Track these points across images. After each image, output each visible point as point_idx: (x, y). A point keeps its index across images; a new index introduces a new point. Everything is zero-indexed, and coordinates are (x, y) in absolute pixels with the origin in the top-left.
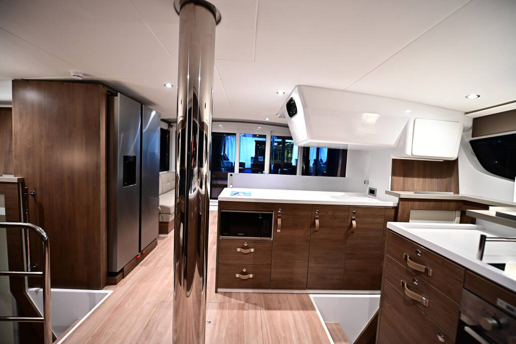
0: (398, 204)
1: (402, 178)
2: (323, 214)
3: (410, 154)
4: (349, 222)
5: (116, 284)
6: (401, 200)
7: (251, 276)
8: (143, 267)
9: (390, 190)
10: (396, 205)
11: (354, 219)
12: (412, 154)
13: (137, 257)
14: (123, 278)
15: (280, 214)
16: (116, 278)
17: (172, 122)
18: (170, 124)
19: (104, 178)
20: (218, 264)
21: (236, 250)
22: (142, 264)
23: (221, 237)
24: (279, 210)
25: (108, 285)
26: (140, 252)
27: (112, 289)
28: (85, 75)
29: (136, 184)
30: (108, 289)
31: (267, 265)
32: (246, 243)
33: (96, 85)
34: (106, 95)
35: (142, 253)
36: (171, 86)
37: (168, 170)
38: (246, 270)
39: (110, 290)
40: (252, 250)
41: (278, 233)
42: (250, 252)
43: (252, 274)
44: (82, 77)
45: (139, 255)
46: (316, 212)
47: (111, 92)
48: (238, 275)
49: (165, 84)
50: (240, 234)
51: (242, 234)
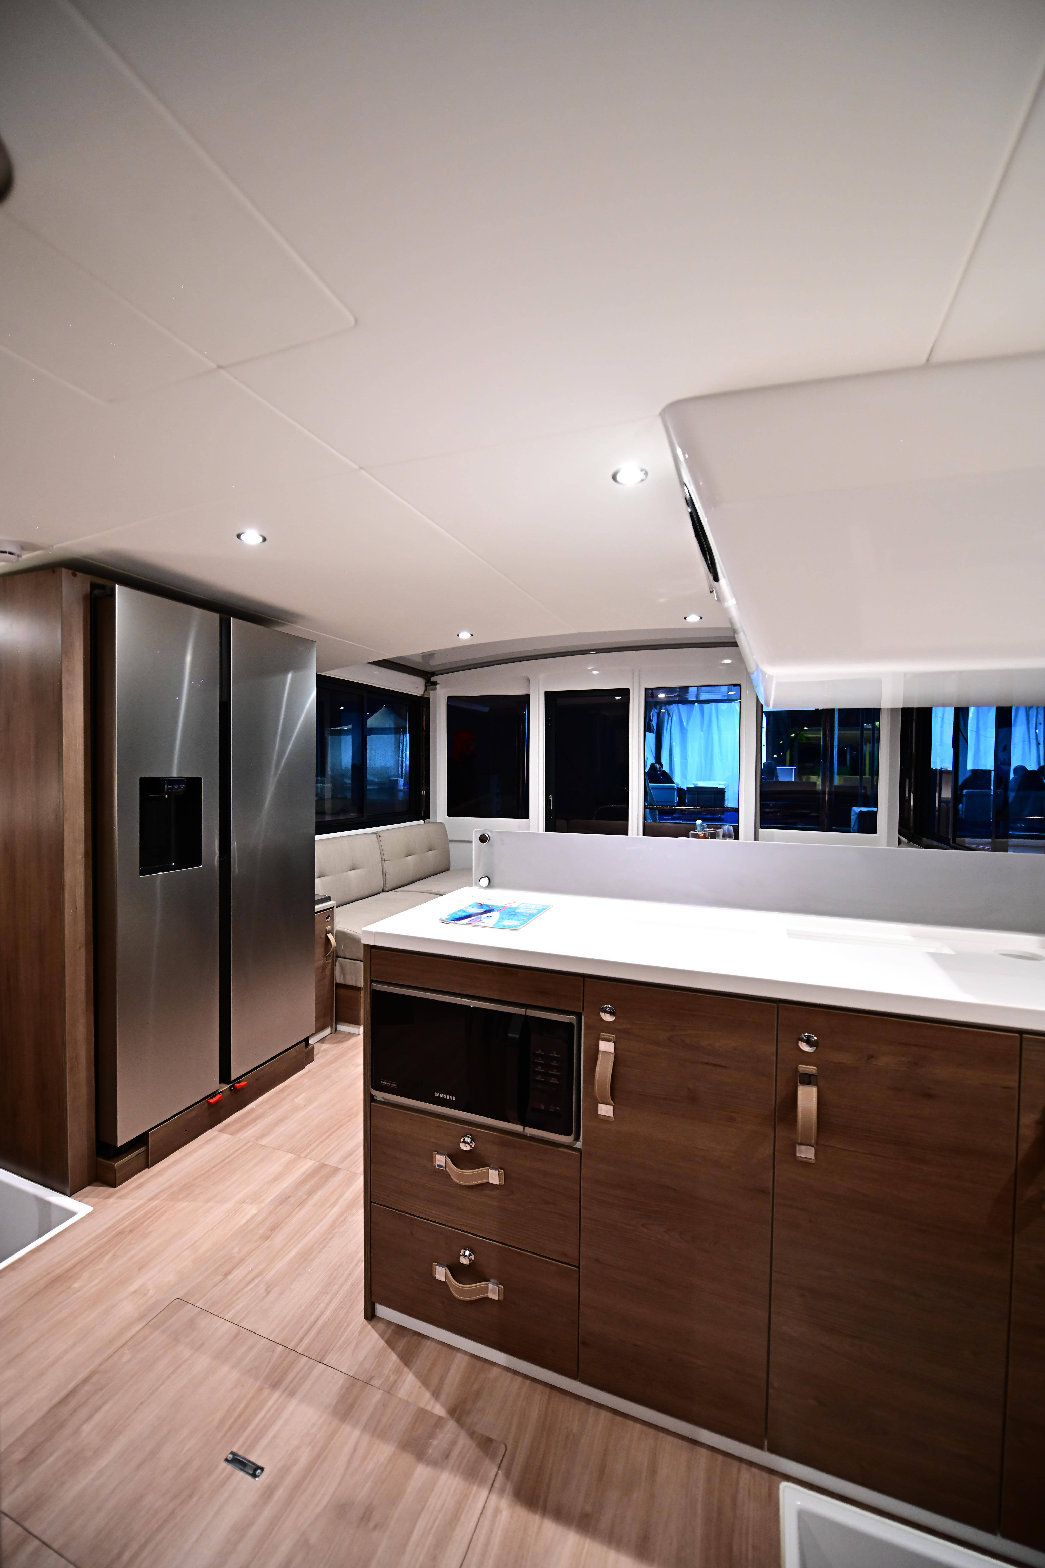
2: (844, 1058)
5: (114, 1185)
7: (493, 1292)
13: (212, 1101)
14: (148, 1165)
15: (608, 1028)
16: (116, 1164)
17: (437, 673)
18: (429, 677)
19: (80, 848)
20: (371, 1202)
21: (431, 1159)
22: (228, 1125)
23: (374, 1092)
24: (605, 1012)
25: (95, 1183)
26: (228, 1084)
27: (96, 1200)
28: (24, 547)
29: (201, 866)
30: (86, 1197)
31: (558, 1259)
32: (468, 1140)
33: (54, 571)
34: (85, 597)
35: (233, 1086)
36: (261, 539)
37: (426, 816)
38: (470, 1260)
39: (87, 1203)
40: (494, 1177)
41: (605, 1120)
42: (485, 1181)
43: (500, 1286)
44: (18, 556)
45: (219, 1093)
46: (800, 1042)
47: (102, 587)
48: (441, 1273)
49: (239, 532)
50: (442, 1096)
51: (451, 1098)
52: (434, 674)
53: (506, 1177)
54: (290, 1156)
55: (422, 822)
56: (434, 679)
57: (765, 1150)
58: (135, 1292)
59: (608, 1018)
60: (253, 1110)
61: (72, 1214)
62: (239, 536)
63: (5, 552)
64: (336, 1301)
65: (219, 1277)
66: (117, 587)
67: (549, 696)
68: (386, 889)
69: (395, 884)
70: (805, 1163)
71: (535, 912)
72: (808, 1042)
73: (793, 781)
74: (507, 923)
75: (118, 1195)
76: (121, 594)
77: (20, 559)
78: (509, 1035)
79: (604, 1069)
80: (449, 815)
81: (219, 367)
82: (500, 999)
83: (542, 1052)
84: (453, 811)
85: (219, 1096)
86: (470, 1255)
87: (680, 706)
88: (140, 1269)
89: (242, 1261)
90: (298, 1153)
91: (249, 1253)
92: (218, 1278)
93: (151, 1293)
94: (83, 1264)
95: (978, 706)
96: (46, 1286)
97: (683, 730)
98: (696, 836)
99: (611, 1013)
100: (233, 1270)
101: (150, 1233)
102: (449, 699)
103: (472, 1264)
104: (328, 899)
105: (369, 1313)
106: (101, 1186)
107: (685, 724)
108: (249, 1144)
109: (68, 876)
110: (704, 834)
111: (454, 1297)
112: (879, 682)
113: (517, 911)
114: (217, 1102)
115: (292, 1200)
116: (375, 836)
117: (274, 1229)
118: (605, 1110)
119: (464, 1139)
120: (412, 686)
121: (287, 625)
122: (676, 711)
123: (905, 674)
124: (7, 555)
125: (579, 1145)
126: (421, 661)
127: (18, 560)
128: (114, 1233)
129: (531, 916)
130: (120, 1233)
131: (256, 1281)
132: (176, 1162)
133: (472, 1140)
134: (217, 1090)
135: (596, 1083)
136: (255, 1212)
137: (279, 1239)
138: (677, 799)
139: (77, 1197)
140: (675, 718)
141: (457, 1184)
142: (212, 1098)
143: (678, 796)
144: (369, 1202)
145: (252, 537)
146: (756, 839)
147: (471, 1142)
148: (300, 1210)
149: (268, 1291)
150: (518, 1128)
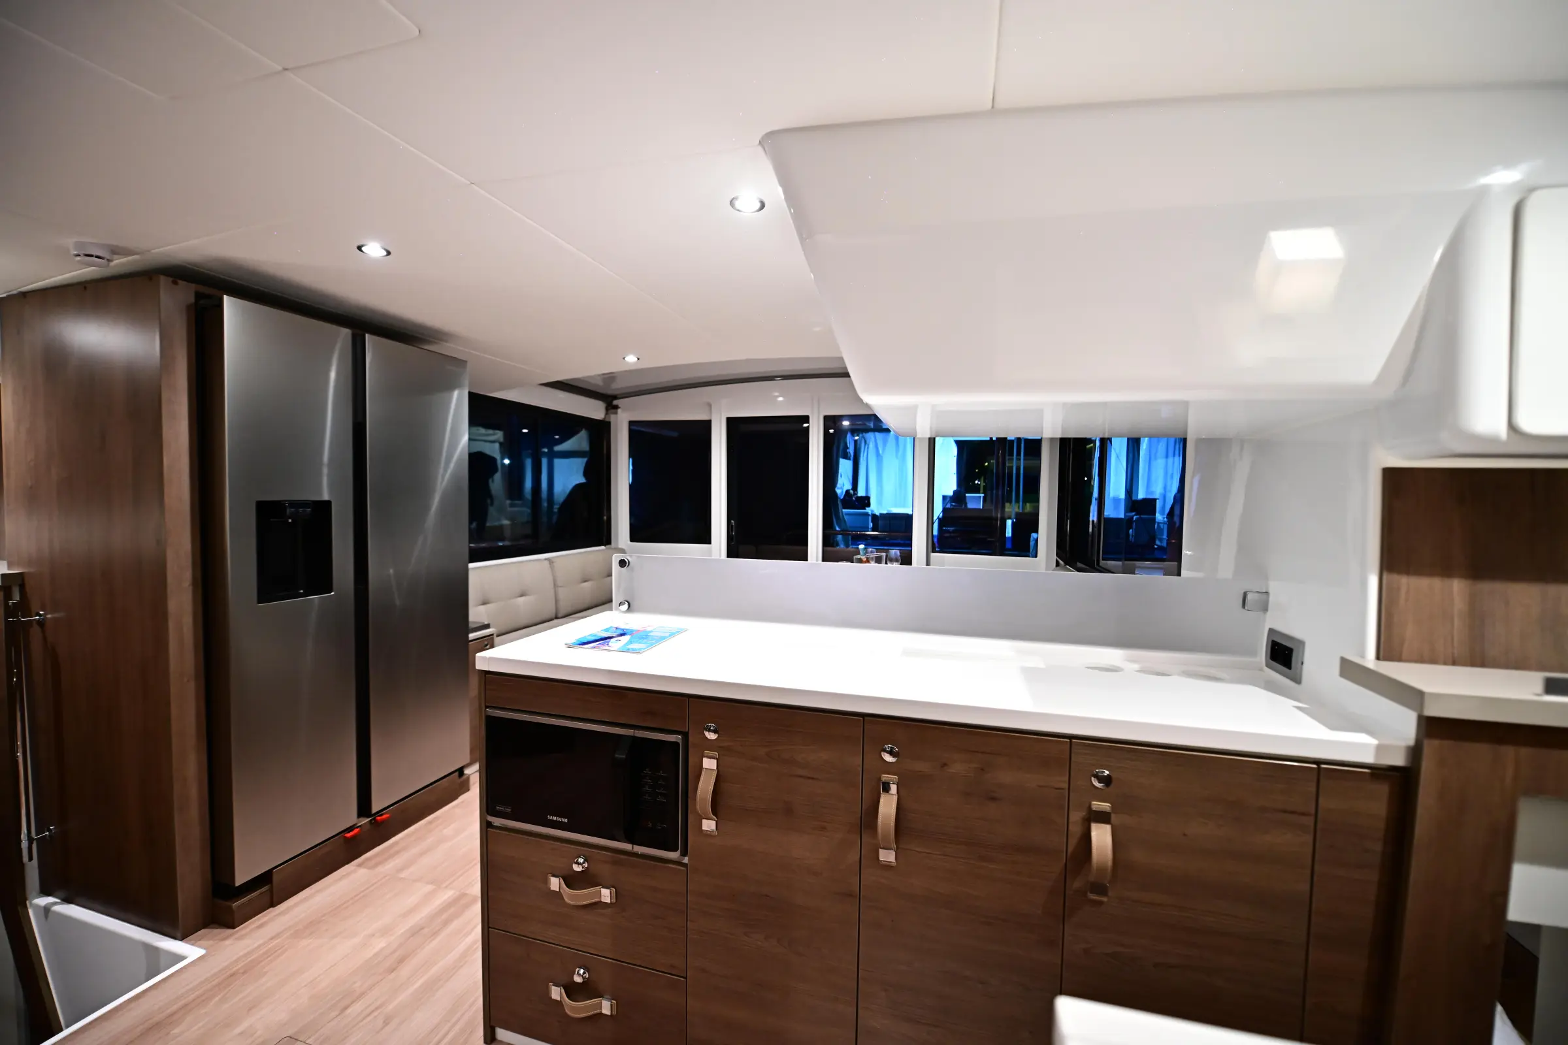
0: (1415, 752)
1: (1458, 587)
2: (921, 767)
3: (1500, 428)
4: (1076, 829)
5: (234, 928)
6: (1432, 727)
7: (606, 1008)
8: (362, 871)
9: (1369, 659)
10: (1399, 760)
11: (1103, 818)
12: (1512, 427)
13: (348, 835)
14: (273, 904)
15: (710, 745)
16: (234, 905)
17: (618, 397)
18: (610, 401)
19: (187, 576)
20: (489, 927)
21: (546, 882)
22: (368, 859)
23: (490, 818)
24: (709, 730)
25: (211, 926)
26: (368, 817)
27: (211, 942)
28: (116, 251)
29: (333, 593)
30: (200, 940)
31: (669, 972)
32: (581, 860)
33: (151, 279)
34: (189, 307)
35: (374, 819)
36: (385, 253)
37: (608, 542)
38: (584, 978)
39: (200, 947)
40: (606, 895)
41: (708, 835)
42: (597, 900)
43: (613, 1001)
44: (108, 260)
45: (357, 827)
46: (882, 753)
47: (209, 297)
48: (556, 993)
49: (360, 244)
50: (555, 818)
51: (563, 820)
52: (615, 397)
53: (618, 895)
54: (430, 887)
55: (603, 547)
56: (615, 402)
57: (853, 857)
58: (241, 1033)
59: (712, 736)
60: (396, 843)
61: (181, 958)
62: (360, 248)
63: (92, 256)
64: (457, 1028)
65: (336, 1013)
66: (226, 299)
67: (731, 422)
68: (560, 615)
69: (570, 610)
70: (887, 867)
71: (667, 635)
72: (891, 753)
73: (981, 507)
74: (635, 646)
75: (237, 936)
76: (230, 307)
77: (112, 264)
78: (617, 756)
79: (705, 787)
80: (632, 540)
81: (286, 69)
82: (611, 721)
83: (650, 771)
84: (636, 536)
85: (356, 831)
86: (584, 973)
87: (877, 434)
88: (250, 1009)
89: (362, 995)
90: (438, 883)
91: (371, 988)
92: (334, 1014)
93: (259, 1033)
94: (186, 1009)
95: (1150, 437)
96: (141, 1035)
97: (878, 456)
98: (860, 561)
99: (715, 731)
100: (352, 1004)
101: (266, 973)
102: (631, 423)
103: (586, 982)
104: (487, 626)
105: (489, 1039)
106: (217, 928)
107: (881, 452)
108: (387, 878)
109: (172, 605)
110: (867, 558)
111: (566, 1013)
112: (1040, 412)
113: (651, 634)
114: (353, 837)
115: (426, 930)
116: (547, 562)
117: (401, 961)
118: (709, 825)
119: (578, 860)
120: (593, 410)
121: (435, 343)
122: (873, 439)
123: (1065, 404)
124: (94, 259)
125: (686, 860)
126: (601, 383)
127: (108, 265)
128: (228, 974)
129: (662, 639)
130: (232, 975)
131: (375, 1014)
132: (306, 899)
133: (585, 860)
134: (356, 824)
135: (698, 800)
136: (384, 945)
137: (405, 971)
138: (871, 525)
139: (190, 940)
140: (871, 445)
141: (569, 905)
142: (349, 832)
143: (872, 522)
144: (486, 927)
145: (374, 250)
146: (928, 564)
147: (584, 863)
148: (433, 940)
149: (386, 1023)
150: (628, 847)
